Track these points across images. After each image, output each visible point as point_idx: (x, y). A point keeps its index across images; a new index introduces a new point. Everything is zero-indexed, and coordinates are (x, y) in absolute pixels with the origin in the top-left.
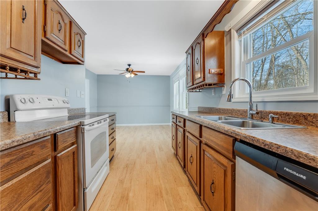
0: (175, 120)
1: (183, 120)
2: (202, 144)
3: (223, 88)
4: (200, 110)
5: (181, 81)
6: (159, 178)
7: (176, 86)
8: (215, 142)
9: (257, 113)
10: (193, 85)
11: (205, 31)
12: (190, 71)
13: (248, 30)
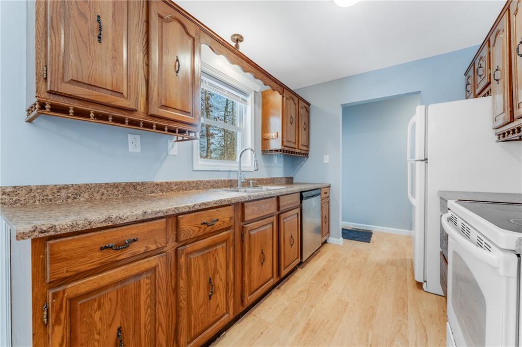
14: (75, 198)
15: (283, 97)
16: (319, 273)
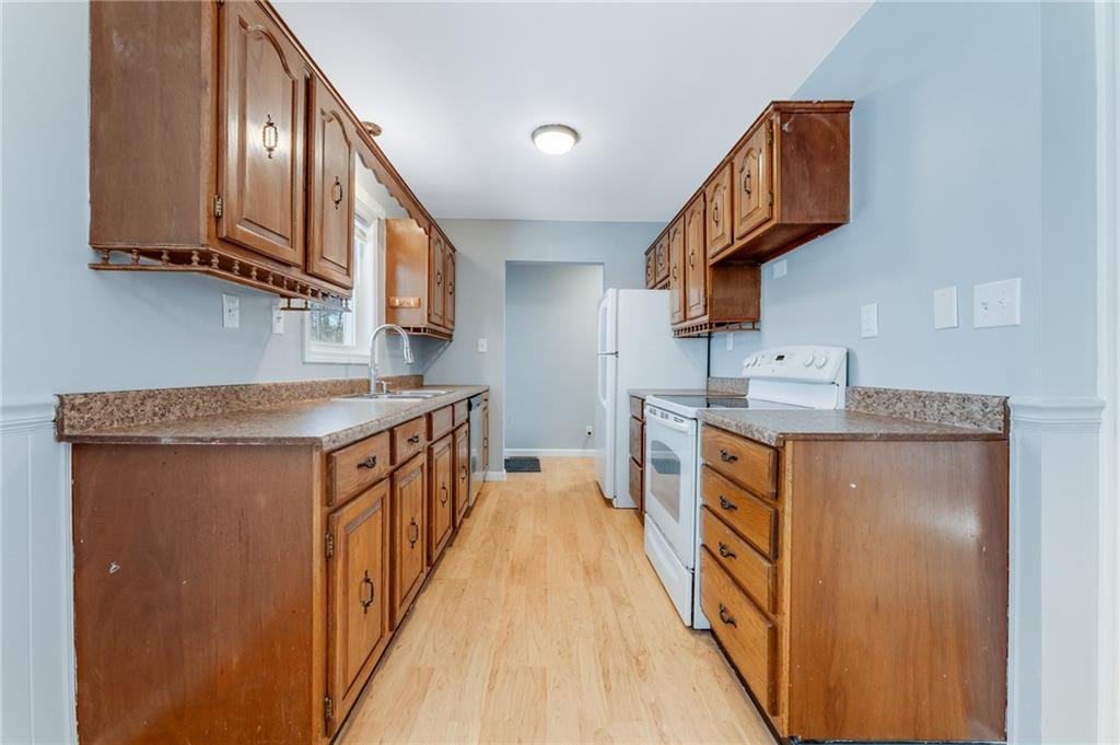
14: (163, 415)
15: (430, 238)
16: (495, 518)
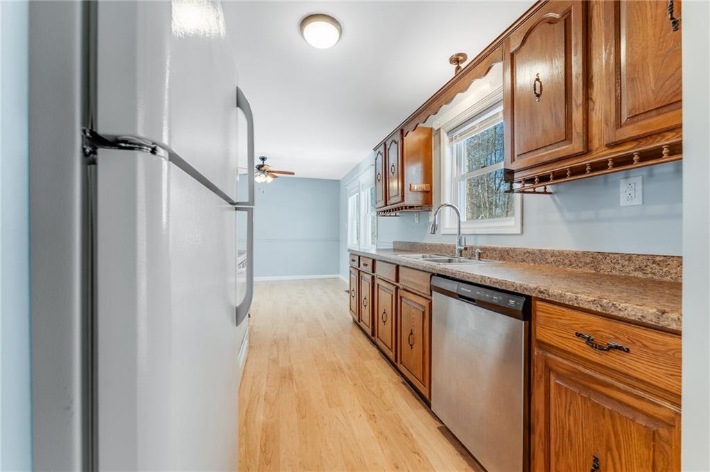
0: (356, 264)
1: (371, 261)
2: (399, 290)
3: (430, 213)
4: (396, 248)
5: (362, 193)
6: (334, 353)
7: (352, 201)
8: (414, 283)
9: (466, 249)
10: (386, 205)
11: (405, 125)
12: (381, 181)
13: (460, 135)
